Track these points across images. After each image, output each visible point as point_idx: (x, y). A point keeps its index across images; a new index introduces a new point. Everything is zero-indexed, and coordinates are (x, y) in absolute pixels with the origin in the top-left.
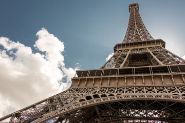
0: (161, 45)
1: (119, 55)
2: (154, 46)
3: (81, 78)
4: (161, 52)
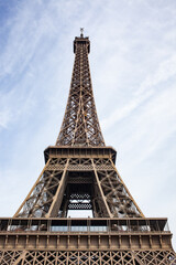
0: (110, 157)
1: (51, 172)
2: (100, 157)
4: (109, 172)
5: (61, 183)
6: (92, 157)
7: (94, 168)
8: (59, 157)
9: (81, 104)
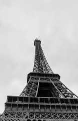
0: (57, 78)
1: (32, 82)
2: (54, 78)
3: (12, 103)
4: (59, 84)
5: (38, 86)
6: (50, 78)
7: (52, 82)
8: (35, 77)
9: (41, 60)
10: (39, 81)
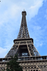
2: (29, 41)
7: (27, 44)
9: (24, 28)
10: (19, 44)
